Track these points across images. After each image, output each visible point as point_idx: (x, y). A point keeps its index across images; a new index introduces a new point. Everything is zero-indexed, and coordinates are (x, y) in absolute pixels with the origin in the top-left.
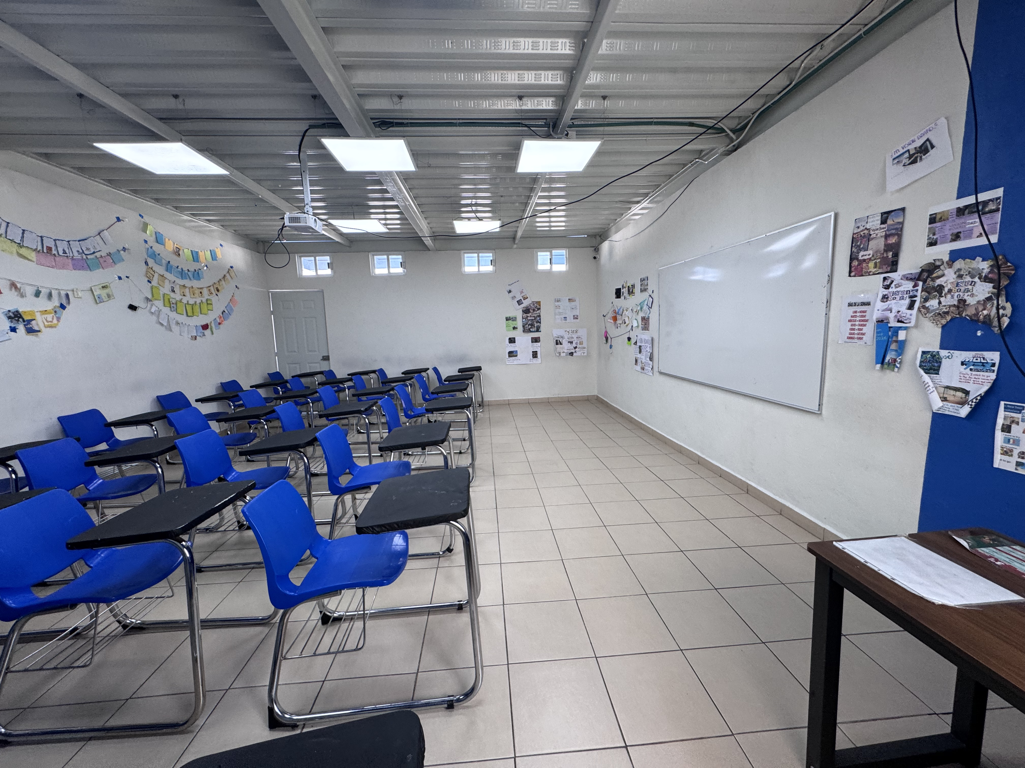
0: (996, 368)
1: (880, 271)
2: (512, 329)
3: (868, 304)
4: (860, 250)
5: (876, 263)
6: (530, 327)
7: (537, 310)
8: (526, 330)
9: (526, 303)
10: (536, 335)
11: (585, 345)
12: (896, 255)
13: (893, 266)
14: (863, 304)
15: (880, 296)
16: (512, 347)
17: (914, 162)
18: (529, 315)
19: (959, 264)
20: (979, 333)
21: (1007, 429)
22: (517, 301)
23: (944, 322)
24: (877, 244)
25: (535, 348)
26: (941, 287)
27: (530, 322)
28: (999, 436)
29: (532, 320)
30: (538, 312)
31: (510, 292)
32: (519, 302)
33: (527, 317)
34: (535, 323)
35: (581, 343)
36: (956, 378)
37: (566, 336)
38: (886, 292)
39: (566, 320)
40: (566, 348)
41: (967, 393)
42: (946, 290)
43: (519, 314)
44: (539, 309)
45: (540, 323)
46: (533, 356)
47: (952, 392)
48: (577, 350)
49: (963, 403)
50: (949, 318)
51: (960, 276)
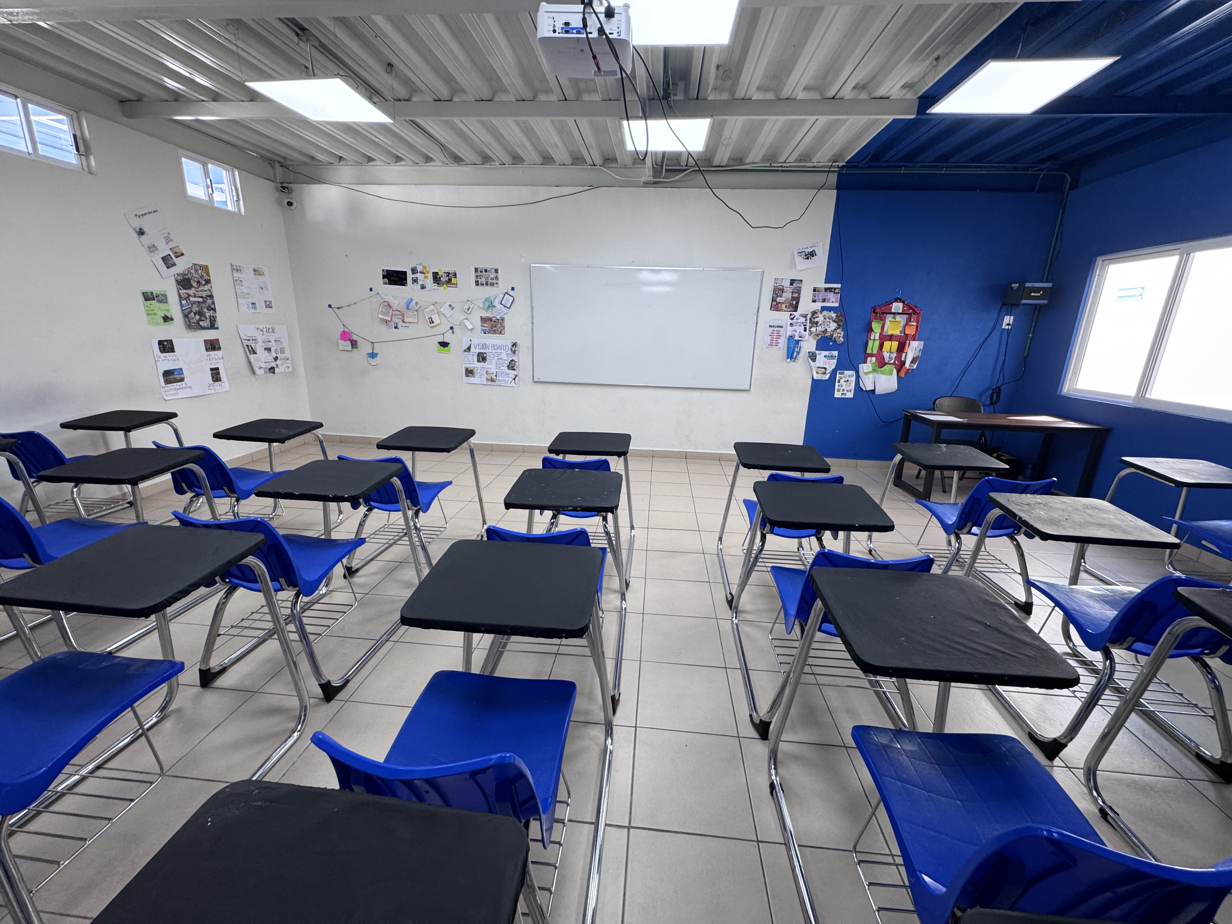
0: (836, 358)
1: (788, 310)
2: (162, 320)
3: (782, 327)
4: (778, 296)
5: (786, 306)
6: (197, 317)
7: (204, 282)
8: (192, 326)
9: (182, 266)
10: (210, 335)
11: (287, 354)
12: (797, 303)
13: (796, 309)
14: (779, 327)
15: (789, 324)
16: (168, 362)
17: (807, 258)
18: (191, 292)
19: (825, 313)
20: (831, 344)
21: (839, 381)
22: (163, 258)
23: (818, 338)
24: (787, 295)
25: (215, 361)
26: (817, 322)
27: (195, 308)
28: (837, 384)
29: (199, 302)
30: (206, 287)
31: (141, 233)
32: (167, 261)
33: (189, 295)
34: (205, 310)
35: (282, 351)
36: (822, 363)
37: (260, 338)
38: (792, 321)
39: (255, 308)
40: (263, 360)
41: (825, 369)
42: (819, 324)
43: (172, 292)
44: (208, 282)
45: (214, 310)
46: (213, 377)
47: (820, 369)
48: (278, 362)
49: (825, 373)
50: (820, 337)
51: (825, 318)
